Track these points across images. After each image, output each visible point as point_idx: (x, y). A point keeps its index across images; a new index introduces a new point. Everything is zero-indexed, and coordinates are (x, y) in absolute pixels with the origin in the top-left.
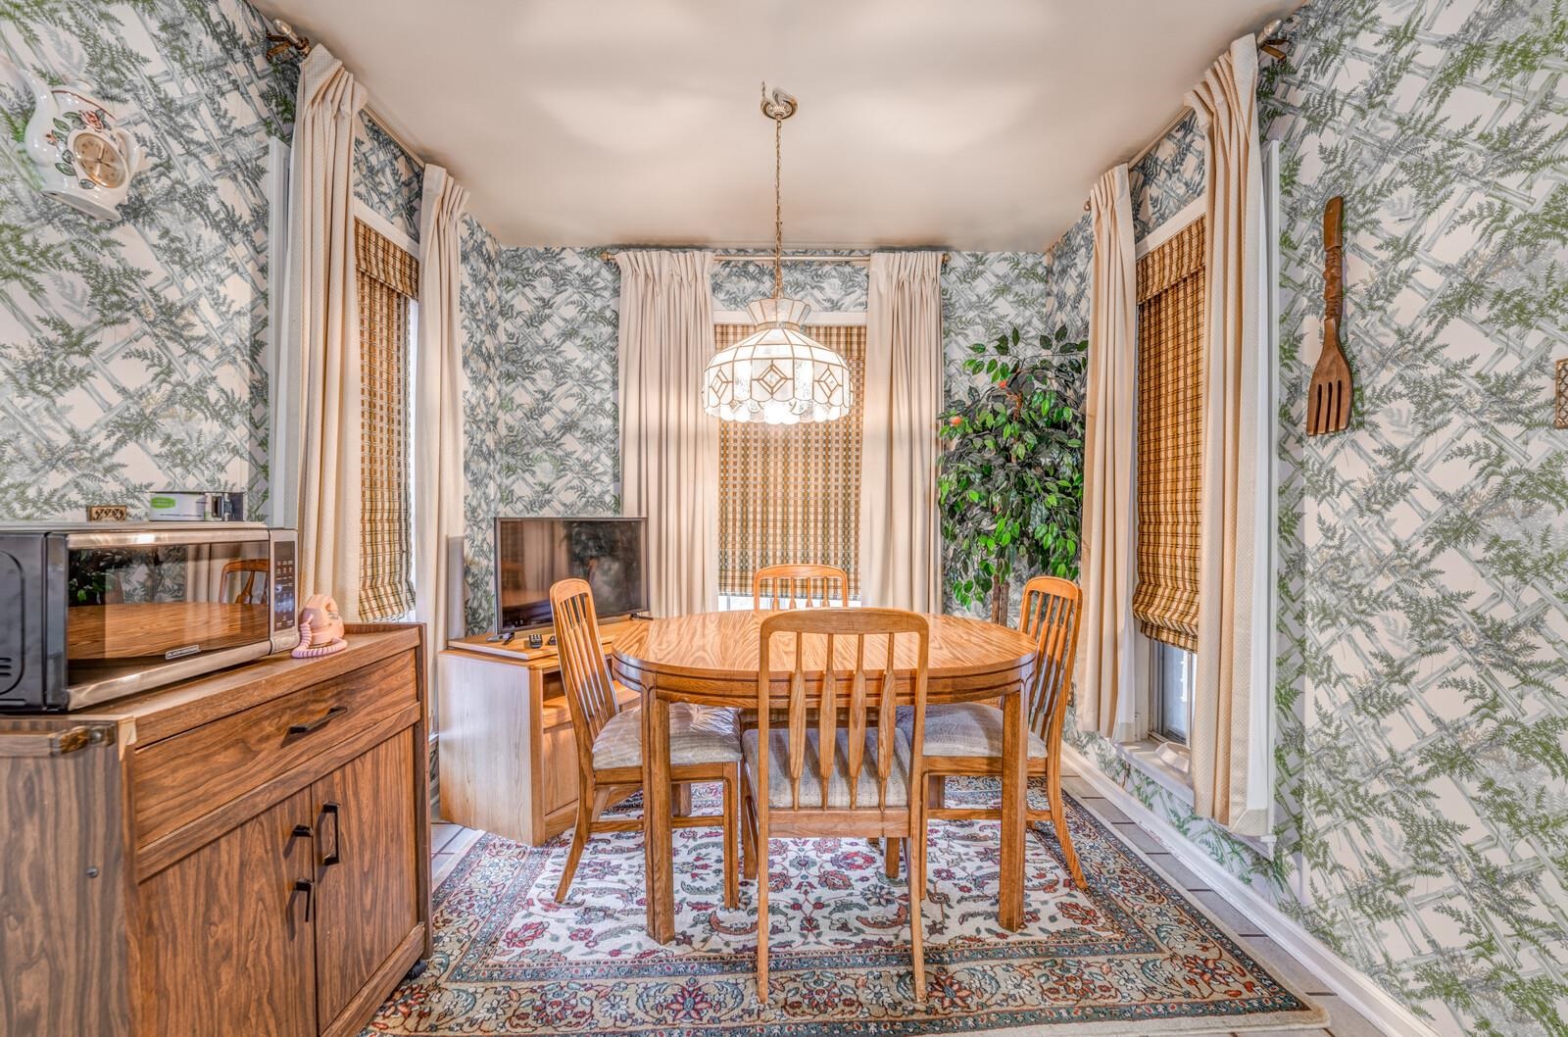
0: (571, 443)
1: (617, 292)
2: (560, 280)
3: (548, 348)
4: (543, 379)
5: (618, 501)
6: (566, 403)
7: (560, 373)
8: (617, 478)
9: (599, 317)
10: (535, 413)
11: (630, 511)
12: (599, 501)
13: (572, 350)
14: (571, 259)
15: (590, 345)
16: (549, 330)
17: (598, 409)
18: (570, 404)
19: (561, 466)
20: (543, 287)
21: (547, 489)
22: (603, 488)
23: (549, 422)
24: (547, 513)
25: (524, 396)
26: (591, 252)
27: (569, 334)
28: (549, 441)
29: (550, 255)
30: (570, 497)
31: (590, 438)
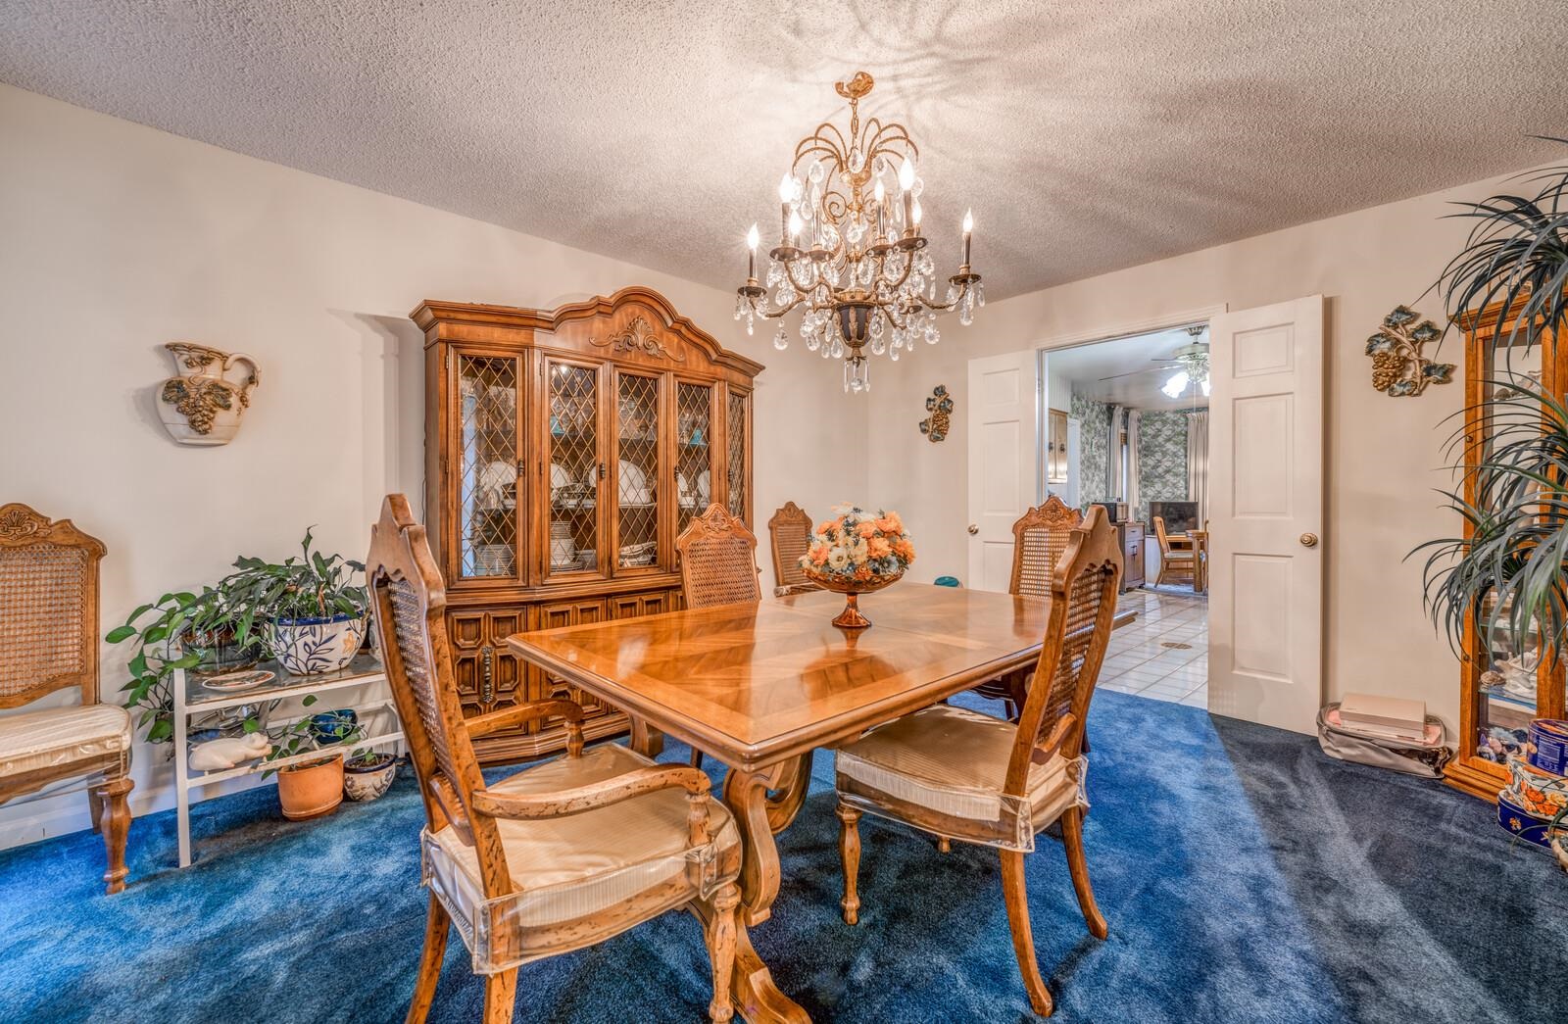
0: (1168, 477)
1: (1187, 425)
2: (1164, 423)
3: (1160, 445)
4: (1158, 456)
5: (1187, 496)
6: (1167, 463)
7: (1164, 454)
8: (1186, 488)
9: (1180, 434)
10: (1155, 467)
11: (1191, 499)
12: (1180, 496)
13: (1169, 446)
14: (1168, 415)
15: (1176, 444)
16: (1160, 439)
17: (1180, 465)
18: (1169, 464)
19: (1165, 485)
20: (1158, 425)
21: (1159, 492)
22: (1181, 492)
23: (1160, 470)
24: (1159, 500)
25: (1151, 462)
26: (1176, 412)
27: (1168, 440)
28: (1160, 476)
29: (1161, 414)
30: (1168, 495)
31: (1176, 475)
